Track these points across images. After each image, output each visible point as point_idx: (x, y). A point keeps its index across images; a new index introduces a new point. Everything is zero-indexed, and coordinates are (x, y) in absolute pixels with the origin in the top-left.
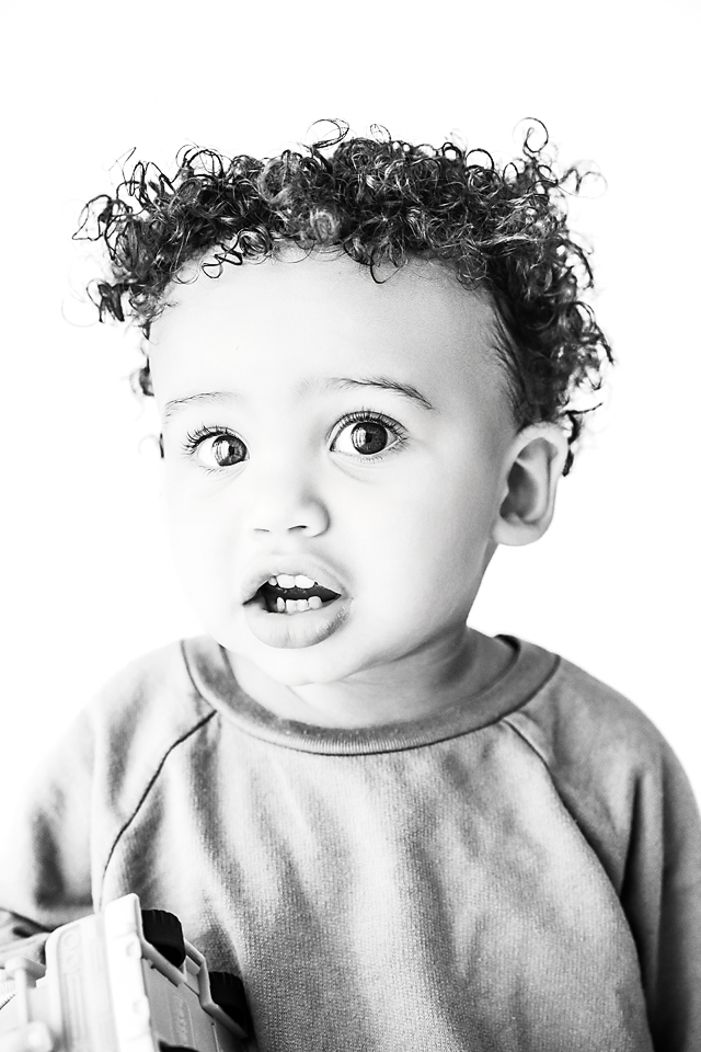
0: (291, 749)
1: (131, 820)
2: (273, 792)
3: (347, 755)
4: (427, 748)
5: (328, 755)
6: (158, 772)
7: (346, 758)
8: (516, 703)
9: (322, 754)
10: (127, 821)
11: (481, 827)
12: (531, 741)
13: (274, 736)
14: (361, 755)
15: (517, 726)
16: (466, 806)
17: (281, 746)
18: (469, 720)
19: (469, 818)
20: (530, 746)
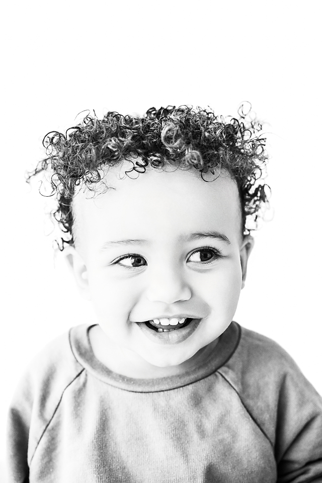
0: (119, 388)
1: (50, 422)
2: (109, 408)
3: (145, 392)
4: (181, 388)
5: (135, 392)
6: (61, 400)
7: (144, 394)
8: (224, 361)
9: (133, 392)
10: (48, 423)
11: (207, 424)
12: (230, 382)
13: (112, 382)
14: (151, 392)
15: (224, 374)
16: (200, 415)
17: (114, 387)
18: (201, 373)
19: (200, 421)
20: (230, 384)
